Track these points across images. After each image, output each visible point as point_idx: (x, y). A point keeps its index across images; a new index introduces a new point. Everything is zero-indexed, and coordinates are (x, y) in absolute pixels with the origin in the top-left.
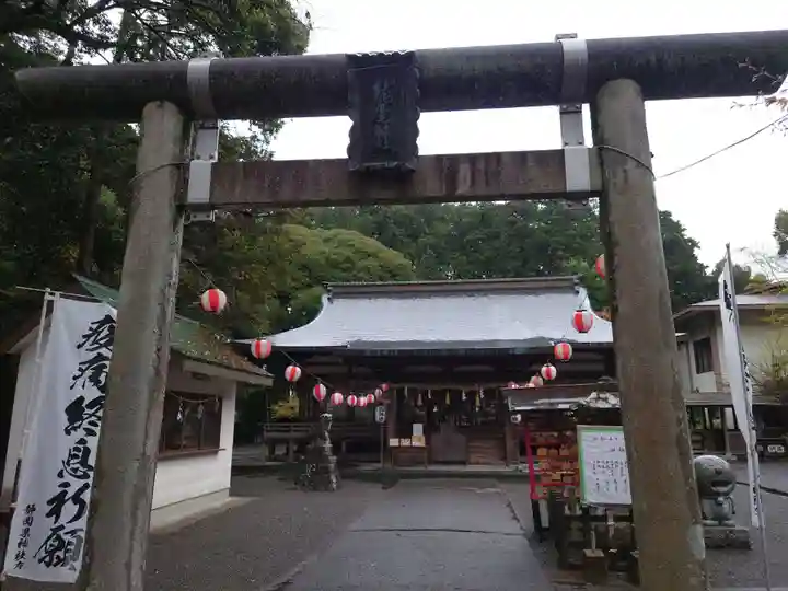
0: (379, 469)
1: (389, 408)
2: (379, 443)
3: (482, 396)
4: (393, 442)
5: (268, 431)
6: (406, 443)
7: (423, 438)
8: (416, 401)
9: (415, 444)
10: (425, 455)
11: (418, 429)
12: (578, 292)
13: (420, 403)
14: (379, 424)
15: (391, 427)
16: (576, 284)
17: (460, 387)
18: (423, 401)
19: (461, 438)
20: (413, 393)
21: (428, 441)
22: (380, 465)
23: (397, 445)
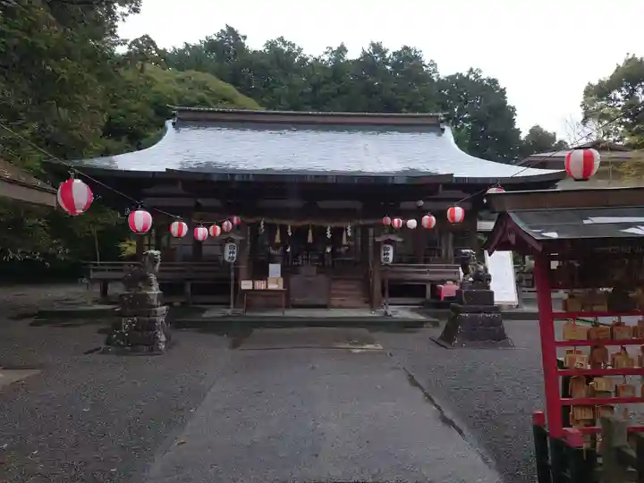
0: (228, 316)
1: (242, 245)
2: (229, 286)
3: (349, 234)
4: (246, 285)
5: (94, 270)
6: (260, 285)
7: (281, 281)
8: (273, 238)
9: (272, 286)
10: (284, 299)
11: (275, 269)
12: (443, 130)
13: (278, 240)
14: (229, 264)
15: (243, 267)
16: (442, 122)
17: (324, 224)
18: (281, 238)
19: (322, 279)
20: (271, 228)
21: (286, 284)
22: (229, 311)
23: (250, 287)
